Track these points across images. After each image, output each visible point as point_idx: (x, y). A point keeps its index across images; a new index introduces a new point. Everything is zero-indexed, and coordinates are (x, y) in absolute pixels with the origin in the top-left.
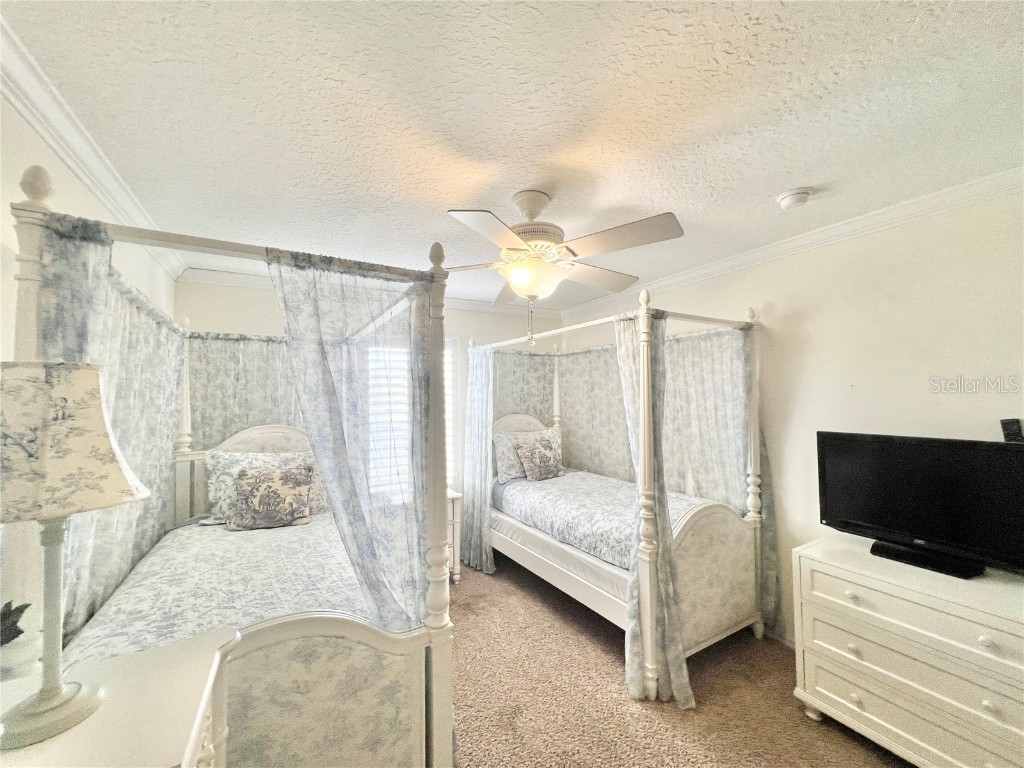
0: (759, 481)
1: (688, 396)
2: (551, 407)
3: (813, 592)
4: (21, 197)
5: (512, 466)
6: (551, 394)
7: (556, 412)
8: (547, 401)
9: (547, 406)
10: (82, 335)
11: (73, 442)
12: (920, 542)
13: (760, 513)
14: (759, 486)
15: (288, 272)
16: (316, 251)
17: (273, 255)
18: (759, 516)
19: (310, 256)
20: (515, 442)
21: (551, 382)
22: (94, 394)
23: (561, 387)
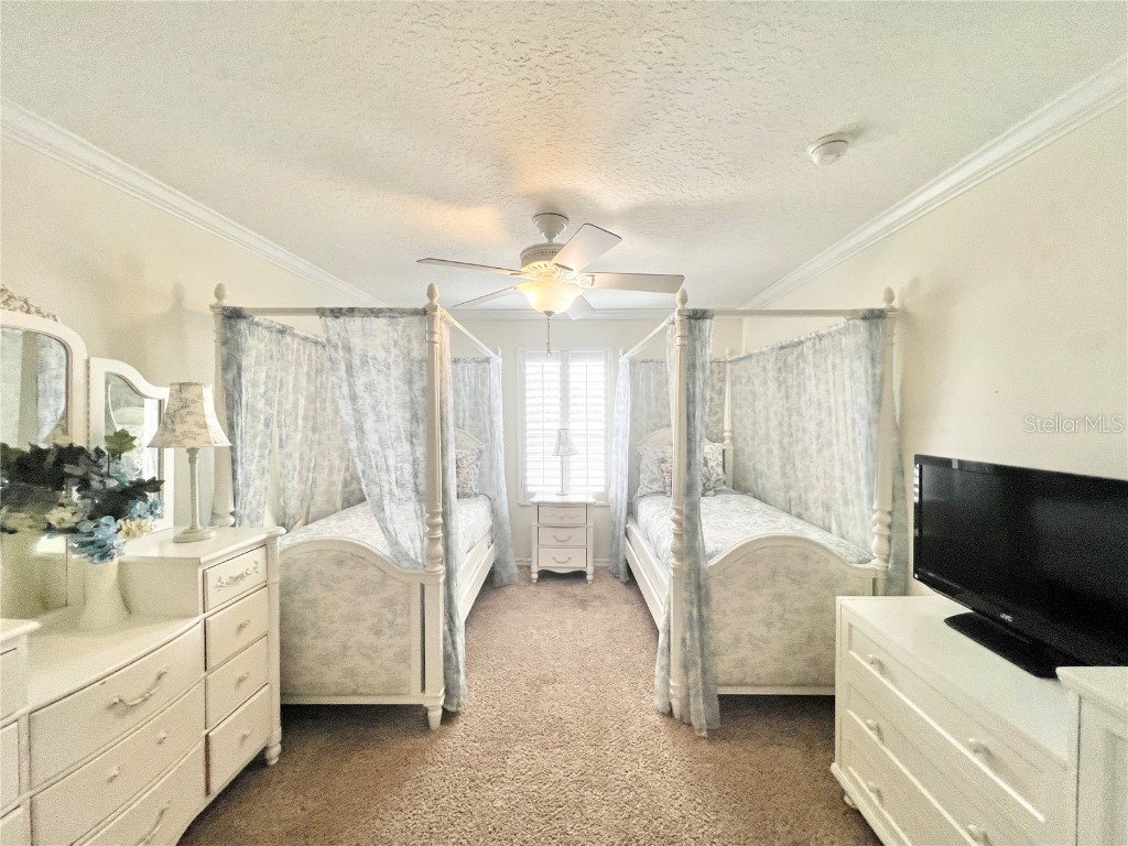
0: (888, 519)
1: (829, 407)
2: (720, 421)
3: (851, 652)
4: (214, 301)
5: (655, 480)
6: (722, 405)
7: (727, 426)
8: (716, 413)
9: (715, 418)
10: (239, 368)
11: (188, 418)
12: (1007, 618)
13: (887, 561)
14: (890, 527)
15: (330, 321)
16: (345, 305)
17: (321, 312)
18: (885, 565)
19: (341, 309)
20: (661, 456)
21: (721, 392)
22: (200, 397)
23: (733, 397)
